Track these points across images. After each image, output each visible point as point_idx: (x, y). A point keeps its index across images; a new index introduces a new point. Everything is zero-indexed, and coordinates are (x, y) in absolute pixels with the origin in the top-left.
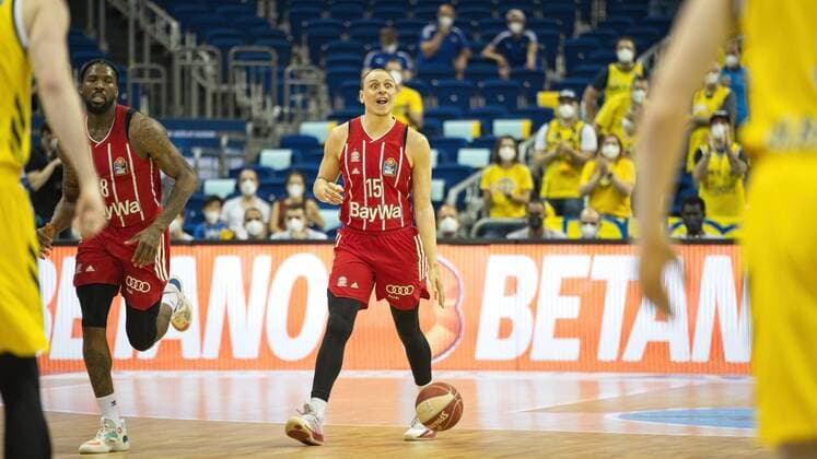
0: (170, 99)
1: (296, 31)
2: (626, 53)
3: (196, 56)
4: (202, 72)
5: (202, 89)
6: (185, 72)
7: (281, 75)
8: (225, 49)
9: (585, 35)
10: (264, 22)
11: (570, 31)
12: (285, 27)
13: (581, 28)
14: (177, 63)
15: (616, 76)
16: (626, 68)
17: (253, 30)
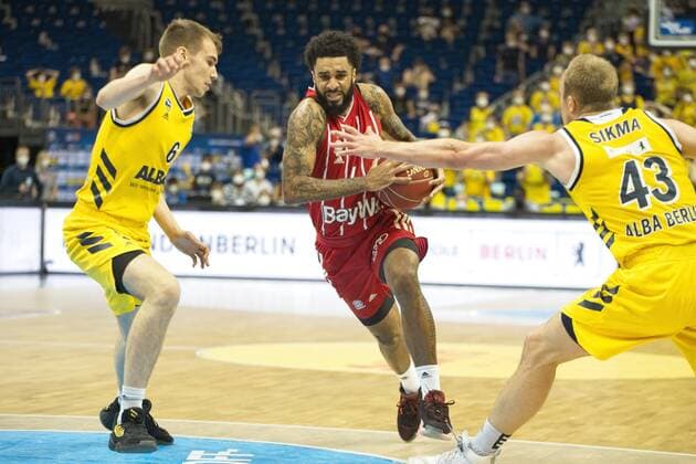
0: (216, 122)
1: (291, 85)
2: (482, 100)
3: (232, 98)
4: (235, 107)
5: (235, 118)
6: (225, 107)
7: (281, 109)
8: (249, 93)
9: (461, 92)
10: (271, 79)
11: (450, 87)
12: (285, 82)
13: (458, 87)
14: (221, 102)
15: (476, 114)
16: (482, 109)
17: (265, 83)
